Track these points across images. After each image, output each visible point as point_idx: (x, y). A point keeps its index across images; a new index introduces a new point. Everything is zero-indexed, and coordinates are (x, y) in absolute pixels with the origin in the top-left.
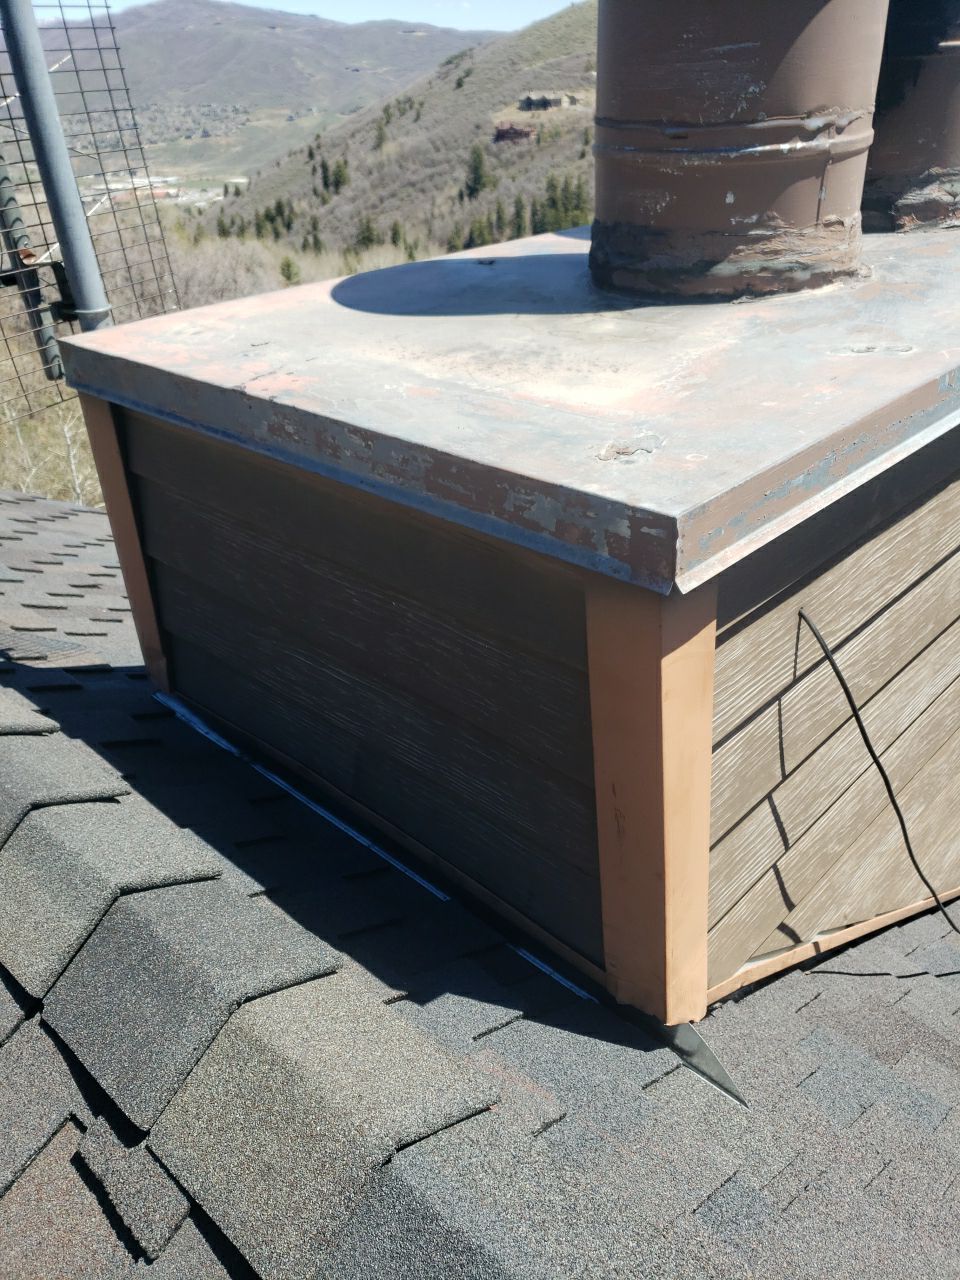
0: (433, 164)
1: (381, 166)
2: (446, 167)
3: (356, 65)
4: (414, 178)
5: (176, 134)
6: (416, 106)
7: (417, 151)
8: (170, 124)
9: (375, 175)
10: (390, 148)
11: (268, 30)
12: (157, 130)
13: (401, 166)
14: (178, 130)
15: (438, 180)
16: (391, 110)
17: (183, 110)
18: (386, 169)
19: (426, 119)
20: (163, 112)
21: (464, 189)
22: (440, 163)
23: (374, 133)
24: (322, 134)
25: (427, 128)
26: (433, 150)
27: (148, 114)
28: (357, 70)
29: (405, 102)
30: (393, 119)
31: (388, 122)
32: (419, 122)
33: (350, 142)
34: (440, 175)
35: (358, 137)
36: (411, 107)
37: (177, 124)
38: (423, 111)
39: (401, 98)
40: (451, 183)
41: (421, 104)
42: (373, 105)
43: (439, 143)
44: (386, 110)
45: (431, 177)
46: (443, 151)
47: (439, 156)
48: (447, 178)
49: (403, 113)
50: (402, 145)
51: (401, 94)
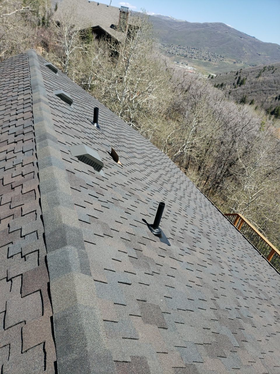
0: (272, 87)
1: (256, 82)
2: (275, 89)
3: (260, 53)
4: (264, 89)
5: (202, 58)
6: (274, 69)
7: (269, 82)
8: (202, 55)
9: (253, 84)
10: (261, 78)
11: (240, 38)
12: (198, 56)
13: (262, 85)
14: (203, 57)
15: (271, 92)
16: (266, 68)
17: (207, 52)
18: (257, 84)
19: (276, 74)
20: (201, 52)
21: (278, 96)
22: (274, 87)
23: (258, 73)
24: (243, 69)
25: (275, 76)
26: (274, 83)
27: (197, 51)
28: (260, 55)
29: (271, 67)
30: (266, 71)
31: (264, 71)
32: (273, 74)
33: (250, 74)
34: (273, 90)
35: (253, 73)
36: (272, 69)
37: (204, 56)
38: (275, 71)
39: (271, 66)
40: (275, 94)
41: (276, 69)
42: (261, 65)
43: (276, 81)
44: (265, 68)
45: (270, 90)
46: (277, 84)
47: (274, 85)
48: (274, 92)
49: (269, 70)
50: (265, 79)
51: (271, 65)
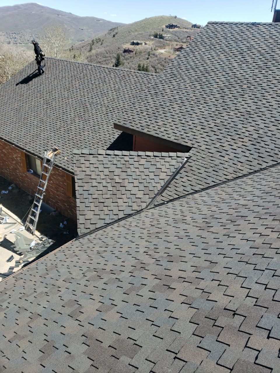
0: (106, 57)
1: (91, 56)
2: (109, 58)
3: (82, 28)
4: (100, 61)
5: (28, 42)
6: (101, 41)
7: (101, 53)
8: (26, 39)
9: (89, 58)
10: (93, 51)
11: (57, 15)
12: (22, 40)
13: (96, 57)
14: (28, 41)
15: (107, 62)
16: (94, 41)
17: (30, 35)
18: (92, 57)
19: (104, 45)
20: (24, 35)
21: (114, 65)
22: (108, 57)
23: (89, 47)
24: (73, 46)
25: (104, 47)
26: (106, 53)
27: (19, 35)
28: (83, 30)
29: (98, 40)
30: (95, 44)
31: (93, 44)
32: (102, 45)
33: (82, 49)
34: (108, 60)
35: (84, 47)
36: (100, 41)
37: (28, 39)
38: (103, 42)
39: (97, 38)
40: (111, 63)
41: (103, 41)
42: (88, 40)
43: (108, 51)
44: (93, 41)
45: (105, 61)
46: (109, 54)
47: (107, 55)
48: (109, 61)
49: (97, 42)
50: (97, 51)
51: (97, 37)
